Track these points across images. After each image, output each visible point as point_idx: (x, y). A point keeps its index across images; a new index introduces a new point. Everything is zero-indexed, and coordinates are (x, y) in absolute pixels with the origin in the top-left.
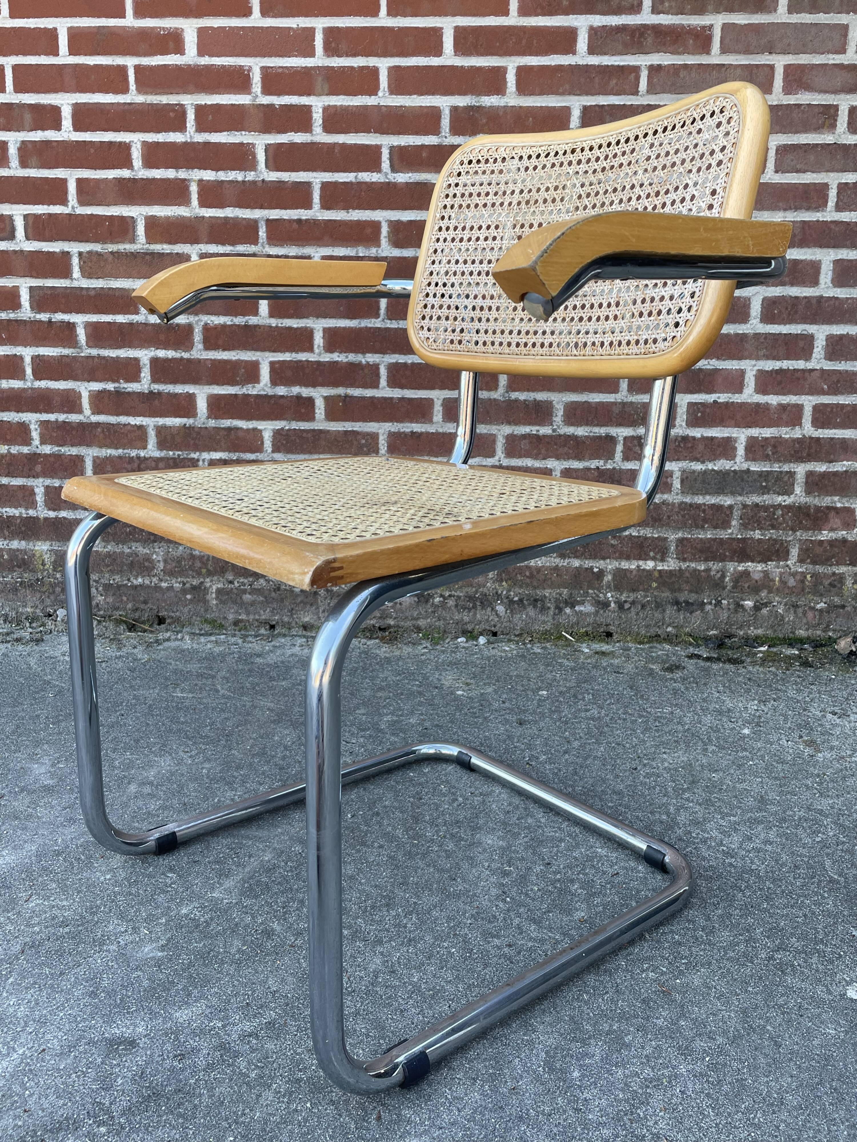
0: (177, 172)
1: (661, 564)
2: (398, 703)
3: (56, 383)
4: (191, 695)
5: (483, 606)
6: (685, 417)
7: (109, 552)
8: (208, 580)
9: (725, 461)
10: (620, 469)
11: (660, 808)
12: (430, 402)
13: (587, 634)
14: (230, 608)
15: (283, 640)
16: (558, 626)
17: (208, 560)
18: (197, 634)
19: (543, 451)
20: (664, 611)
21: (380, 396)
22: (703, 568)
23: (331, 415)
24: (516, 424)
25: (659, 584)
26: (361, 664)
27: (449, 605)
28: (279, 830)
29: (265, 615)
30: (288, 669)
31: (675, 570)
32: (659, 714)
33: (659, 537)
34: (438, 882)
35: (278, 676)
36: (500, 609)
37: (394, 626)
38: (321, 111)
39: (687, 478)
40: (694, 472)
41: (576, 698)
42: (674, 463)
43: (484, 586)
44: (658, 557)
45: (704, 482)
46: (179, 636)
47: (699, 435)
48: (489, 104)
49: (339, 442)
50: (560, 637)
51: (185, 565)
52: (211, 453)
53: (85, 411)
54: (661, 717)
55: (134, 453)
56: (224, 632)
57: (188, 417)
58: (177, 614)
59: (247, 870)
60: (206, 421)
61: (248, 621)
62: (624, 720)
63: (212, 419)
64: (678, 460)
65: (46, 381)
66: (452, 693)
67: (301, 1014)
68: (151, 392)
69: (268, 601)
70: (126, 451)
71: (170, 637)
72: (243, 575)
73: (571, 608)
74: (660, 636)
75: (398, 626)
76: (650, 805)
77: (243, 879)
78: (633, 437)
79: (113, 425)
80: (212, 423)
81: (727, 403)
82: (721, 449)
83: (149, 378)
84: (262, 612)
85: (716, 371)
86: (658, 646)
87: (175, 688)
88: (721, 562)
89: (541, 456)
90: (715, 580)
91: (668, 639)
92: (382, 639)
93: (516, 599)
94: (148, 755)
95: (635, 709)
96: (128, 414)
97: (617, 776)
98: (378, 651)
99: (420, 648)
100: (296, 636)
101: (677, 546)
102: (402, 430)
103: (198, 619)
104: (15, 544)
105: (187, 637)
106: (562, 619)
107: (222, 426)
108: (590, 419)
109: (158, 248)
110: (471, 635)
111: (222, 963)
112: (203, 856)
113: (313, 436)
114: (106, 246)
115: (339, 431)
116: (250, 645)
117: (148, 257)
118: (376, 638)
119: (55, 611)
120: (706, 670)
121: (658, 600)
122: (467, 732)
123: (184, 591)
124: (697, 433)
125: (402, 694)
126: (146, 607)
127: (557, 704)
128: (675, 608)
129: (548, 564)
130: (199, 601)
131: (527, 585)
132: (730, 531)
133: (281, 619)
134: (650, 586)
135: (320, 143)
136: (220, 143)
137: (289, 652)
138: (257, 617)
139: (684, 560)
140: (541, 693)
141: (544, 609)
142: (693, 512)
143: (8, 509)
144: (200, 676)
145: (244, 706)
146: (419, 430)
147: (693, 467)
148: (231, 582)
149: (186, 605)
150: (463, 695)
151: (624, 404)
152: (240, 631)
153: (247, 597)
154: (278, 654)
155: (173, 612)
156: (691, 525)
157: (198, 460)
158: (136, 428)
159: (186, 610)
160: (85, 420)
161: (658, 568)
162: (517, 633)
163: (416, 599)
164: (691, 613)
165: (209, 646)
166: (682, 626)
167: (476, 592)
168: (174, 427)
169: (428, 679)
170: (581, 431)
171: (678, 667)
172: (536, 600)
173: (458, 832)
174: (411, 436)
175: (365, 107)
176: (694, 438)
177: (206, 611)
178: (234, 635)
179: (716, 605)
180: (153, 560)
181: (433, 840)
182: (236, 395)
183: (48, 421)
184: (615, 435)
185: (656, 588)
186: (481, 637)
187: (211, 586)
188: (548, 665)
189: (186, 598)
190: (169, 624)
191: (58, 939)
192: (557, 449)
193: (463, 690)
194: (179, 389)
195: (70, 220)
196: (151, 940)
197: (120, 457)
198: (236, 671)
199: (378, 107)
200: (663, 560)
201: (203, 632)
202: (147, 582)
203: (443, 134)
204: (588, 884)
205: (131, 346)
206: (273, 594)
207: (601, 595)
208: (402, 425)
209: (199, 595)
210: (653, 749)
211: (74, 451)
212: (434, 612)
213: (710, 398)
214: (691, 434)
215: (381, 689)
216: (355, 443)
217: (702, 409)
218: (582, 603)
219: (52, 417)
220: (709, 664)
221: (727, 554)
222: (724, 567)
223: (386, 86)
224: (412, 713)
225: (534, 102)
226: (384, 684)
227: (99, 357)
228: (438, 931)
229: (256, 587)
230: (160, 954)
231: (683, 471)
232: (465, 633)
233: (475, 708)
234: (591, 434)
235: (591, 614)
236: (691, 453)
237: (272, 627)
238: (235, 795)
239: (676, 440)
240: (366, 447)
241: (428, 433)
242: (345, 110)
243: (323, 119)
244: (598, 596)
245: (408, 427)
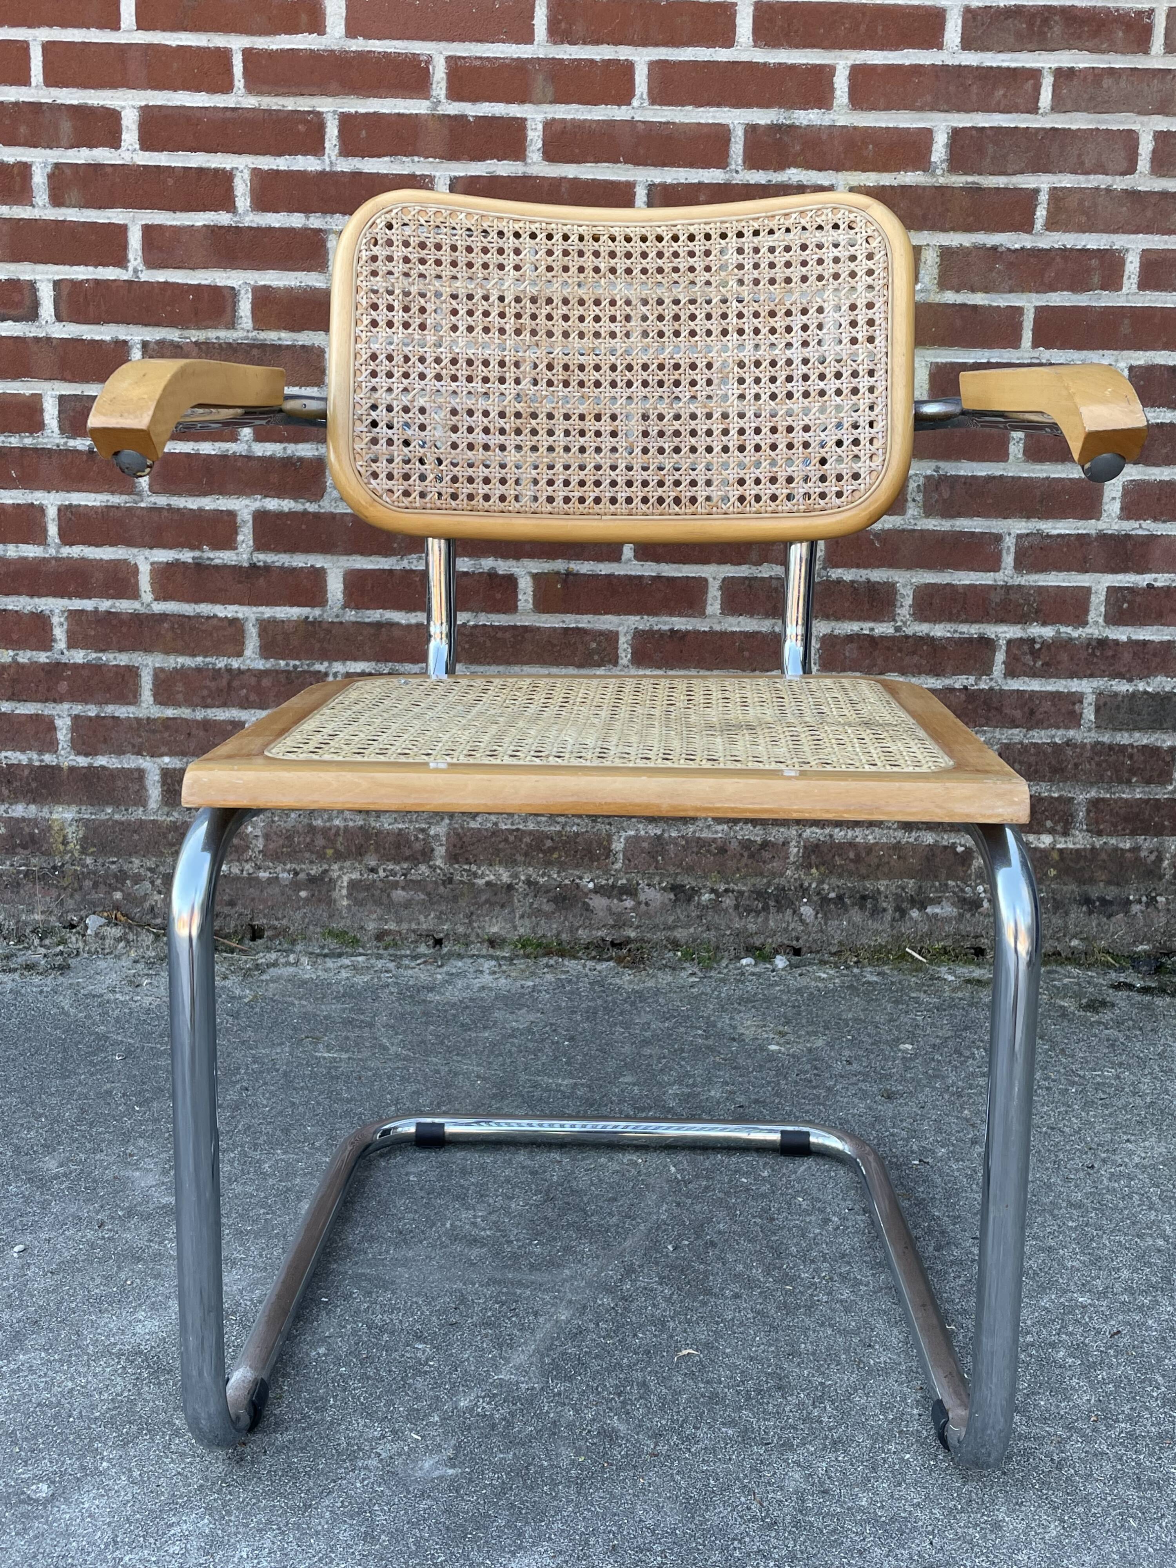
0: (308, 218)
1: (1063, 840)
2: (682, 1066)
3: (98, 550)
4: (344, 1056)
5: (780, 909)
6: (1103, 609)
7: (175, 823)
8: (335, 867)
9: (1164, 679)
10: (1001, 690)
11: (1151, 1228)
12: (701, 584)
13: (945, 951)
14: (371, 912)
15: (460, 964)
16: (898, 938)
17: (337, 834)
18: (318, 955)
19: (880, 661)
20: (1067, 913)
21: (622, 573)
22: (1128, 846)
23: (542, 605)
24: (837, 619)
25: (1059, 871)
26: (599, 1002)
27: (724, 905)
28: (567, 1272)
29: (427, 923)
30: (486, 1010)
31: (1085, 849)
32: (1099, 1079)
33: (1060, 797)
34: (847, 1351)
35: (474, 1022)
36: (807, 911)
37: (635, 940)
38: (540, 127)
39: (1105, 704)
40: (1116, 694)
41: (961, 1054)
42: (1085, 681)
43: (782, 875)
44: (1059, 828)
45: (1131, 711)
46: (292, 958)
47: (1124, 638)
48: (805, 123)
49: (556, 645)
50: (904, 956)
51: (299, 843)
52: (348, 663)
53: (143, 594)
54: (1104, 1084)
55: (221, 663)
56: (361, 950)
57: (313, 606)
58: (285, 922)
59: (539, 1335)
60: (341, 611)
61: (400, 932)
62: (1048, 1089)
63: (352, 609)
64: (1092, 676)
65: (81, 547)
66: (762, 1048)
67: (706, 1560)
68: (253, 566)
69: (432, 899)
70: (208, 660)
71: (277, 960)
72: (394, 859)
73: (920, 910)
74: (1059, 954)
75: (642, 940)
76: (1133, 1223)
77: (537, 1350)
78: (1021, 639)
79: (189, 617)
80: (351, 615)
81: (1169, 587)
82: (1158, 660)
83: (251, 543)
84: (422, 918)
85: (1152, 538)
86: (1059, 969)
87: (316, 1044)
88: (1156, 836)
89: (876, 669)
90: (1146, 864)
91: (1073, 958)
92: (619, 960)
93: (832, 895)
94: (312, 1154)
95: (1059, 1072)
96: (214, 601)
97: (1067, 1180)
98: (618, 981)
99: (684, 974)
100: (478, 956)
101: (1088, 811)
102: (656, 628)
103: (318, 930)
104: (19, 810)
105: (305, 960)
106: (905, 928)
107: (367, 620)
108: (955, 611)
109: (272, 336)
110: (762, 954)
111: (554, 1484)
112: (461, 1315)
113: (514, 636)
114: (187, 333)
115: (555, 629)
116: (410, 972)
117: (255, 352)
118: (608, 960)
119: (82, 919)
120: (1148, 1007)
121: (1058, 897)
122: (807, 1112)
123: (296, 886)
124: (1121, 634)
125: (683, 1051)
126: (233, 911)
127: (933, 1065)
128: (1084, 908)
129: (884, 840)
130: (320, 900)
131: (851, 874)
132: (1170, 788)
133: (453, 929)
134: (1046, 874)
135: (537, 177)
136: (378, 174)
137: (477, 983)
138: (414, 926)
139: (1100, 833)
140: (902, 1047)
141: (876, 912)
142: (1114, 757)
143: (9, 754)
144: (348, 1023)
145: (437, 1072)
146: (683, 628)
147: (1114, 688)
148: (373, 870)
149: (299, 908)
150: (780, 1052)
151: (1007, 588)
152: (386, 949)
153: (399, 895)
154: (459, 986)
155: (277, 919)
156: (1111, 778)
157: (326, 674)
158: (226, 624)
159: (298, 915)
160: (143, 610)
161: (1058, 846)
162: (834, 950)
163: (672, 896)
164: (1109, 917)
165: (344, 974)
166: (1095, 938)
167: (769, 884)
168: (289, 621)
169: (715, 1026)
170: (940, 631)
171: (1103, 1004)
172: (864, 898)
173: (849, 1272)
174: (670, 637)
175: (611, 124)
176: (1116, 642)
177: (331, 916)
178: (379, 957)
179: (1148, 905)
180: (247, 835)
181: (814, 1284)
182: (391, 571)
183: (82, 611)
184: (993, 636)
185: (1056, 877)
186: (778, 957)
187: (340, 877)
188: (897, 1002)
189: (298, 896)
190: (271, 939)
191: (279, 1452)
192: (902, 659)
193: (778, 1044)
194: (299, 561)
195: (129, 292)
196: (428, 1450)
197: (198, 670)
198: (403, 1014)
199: (632, 123)
200: (1065, 833)
201: (326, 951)
202: (236, 870)
203: (733, 167)
204: (1079, 1350)
205: (223, 491)
206: (441, 889)
207: (967, 889)
208: (656, 619)
209: (319, 891)
210: (1109, 1135)
211: (123, 659)
212: (700, 917)
213: (1142, 580)
214: (1112, 636)
215: (646, 1043)
216: (581, 647)
217: (1129, 597)
218: (937, 901)
219: (88, 605)
220: (1148, 998)
221: (1166, 823)
222: (1161, 844)
223: (645, 91)
224: (709, 1081)
225: (876, 121)
226: (648, 1034)
227: (170, 509)
228: (872, 1426)
229: (413, 878)
230: (450, 1471)
231: (1100, 694)
232: (750, 950)
233: (807, 1072)
234: (956, 635)
235: (951, 919)
236: (1112, 665)
237: (438, 942)
238: (475, 1217)
239: (1089, 645)
240: (599, 654)
241: (697, 633)
242: (579, 126)
243: (543, 141)
244: (962, 890)
245: (665, 623)
